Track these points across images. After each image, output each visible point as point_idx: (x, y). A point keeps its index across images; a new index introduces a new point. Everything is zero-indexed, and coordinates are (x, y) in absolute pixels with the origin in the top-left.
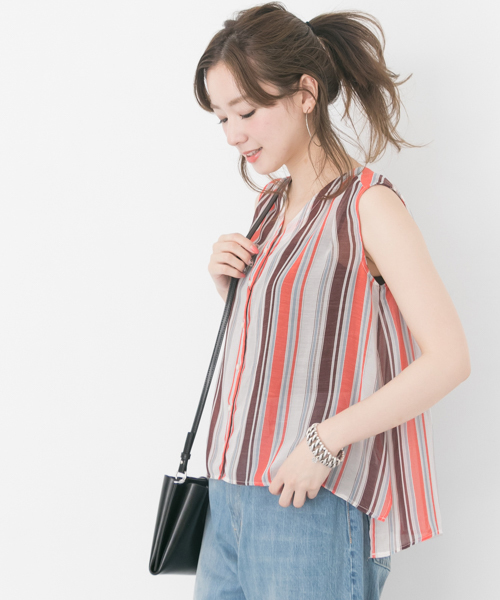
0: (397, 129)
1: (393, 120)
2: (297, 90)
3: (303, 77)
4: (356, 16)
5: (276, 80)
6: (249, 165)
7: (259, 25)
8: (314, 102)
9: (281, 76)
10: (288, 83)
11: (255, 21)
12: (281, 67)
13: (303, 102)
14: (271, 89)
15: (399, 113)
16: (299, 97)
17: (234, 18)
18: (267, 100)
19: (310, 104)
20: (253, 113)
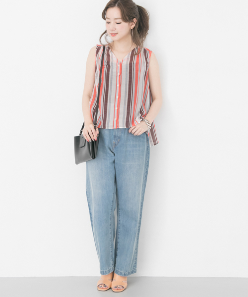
13: (131, 25)
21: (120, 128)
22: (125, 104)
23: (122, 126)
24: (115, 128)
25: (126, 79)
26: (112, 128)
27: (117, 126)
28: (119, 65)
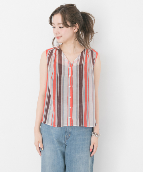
0: (90, 43)
1: (90, 41)
3: (76, 24)
4: (90, 15)
5: (71, 22)
6: (56, 39)
7: (70, 8)
8: (77, 30)
9: (72, 21)
10: (73, 24)
11: (70, 7)
12: (73, 19)
13: (74, 30)
14: (69, 24)
16: (74, 28)
17: (64, 5)
18: (67, 26)
19: (76, 30)
20: (63, 27)
21: (74, 125)
22: (77, 104)
23: (76, 124)
24: (69, 125)
25: (77, 80)
26: (67, 126)
27: (71, 124)
28: (70, 67)
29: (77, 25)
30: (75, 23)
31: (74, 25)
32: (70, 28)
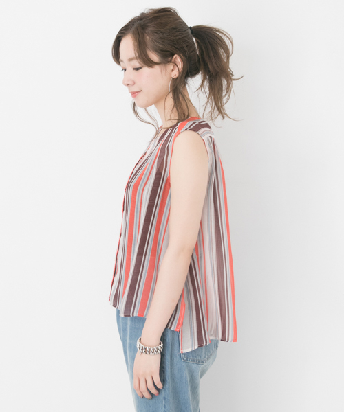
2: (170, 62)
8: (178, 72)
15: (229, 96)
17: (146, 11)
20: (141, 68)
29: (178, 59)
30: (173, 55)
31: (170, 58)
32: (157, 67)
